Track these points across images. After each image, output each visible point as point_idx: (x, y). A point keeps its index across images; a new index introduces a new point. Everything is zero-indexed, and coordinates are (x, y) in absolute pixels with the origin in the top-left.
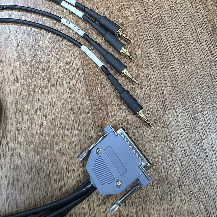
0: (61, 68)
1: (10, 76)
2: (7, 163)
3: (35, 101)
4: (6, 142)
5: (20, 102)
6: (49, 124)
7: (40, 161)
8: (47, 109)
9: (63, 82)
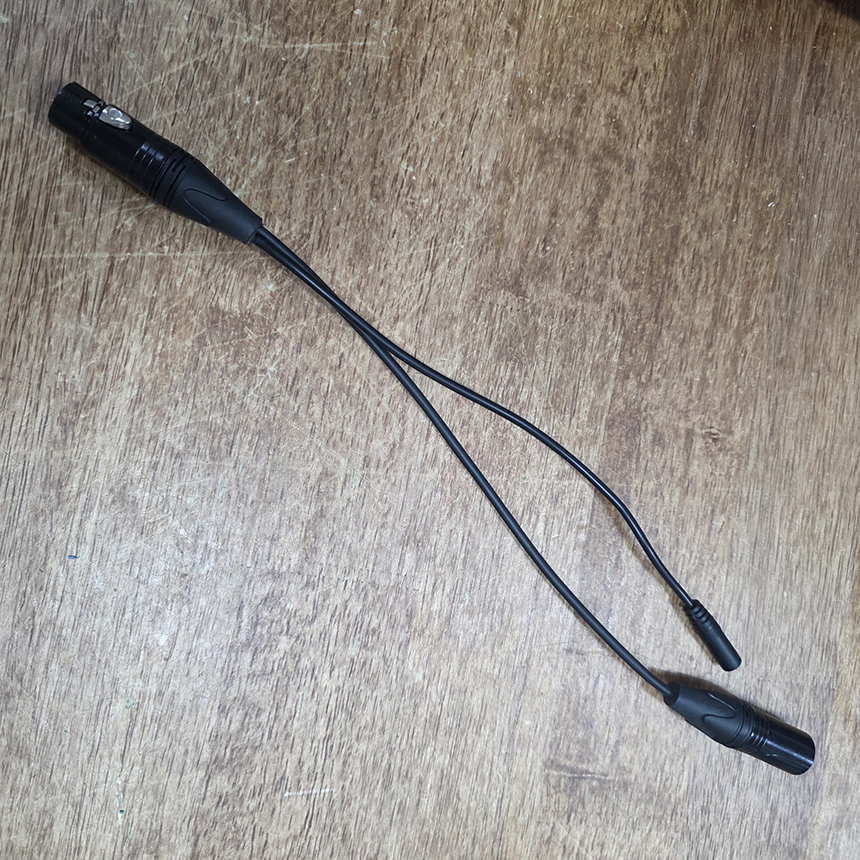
0: (546, 480)
1: (418, 442)
2: (348, 660)
3: (461, 535)
4: (359, 609)
5: (423, 523)
6: (475, 604)
7: (426, 681)
8: (481, 565)
9: (538, 517)
